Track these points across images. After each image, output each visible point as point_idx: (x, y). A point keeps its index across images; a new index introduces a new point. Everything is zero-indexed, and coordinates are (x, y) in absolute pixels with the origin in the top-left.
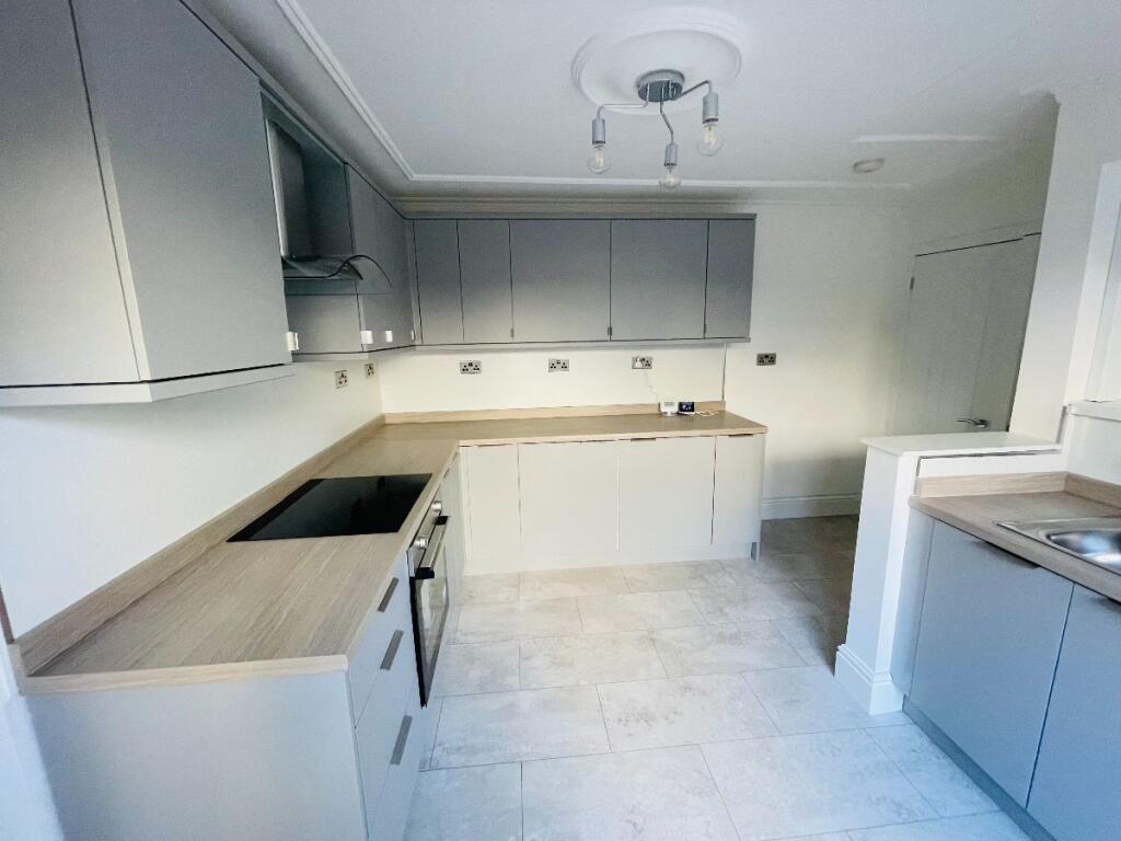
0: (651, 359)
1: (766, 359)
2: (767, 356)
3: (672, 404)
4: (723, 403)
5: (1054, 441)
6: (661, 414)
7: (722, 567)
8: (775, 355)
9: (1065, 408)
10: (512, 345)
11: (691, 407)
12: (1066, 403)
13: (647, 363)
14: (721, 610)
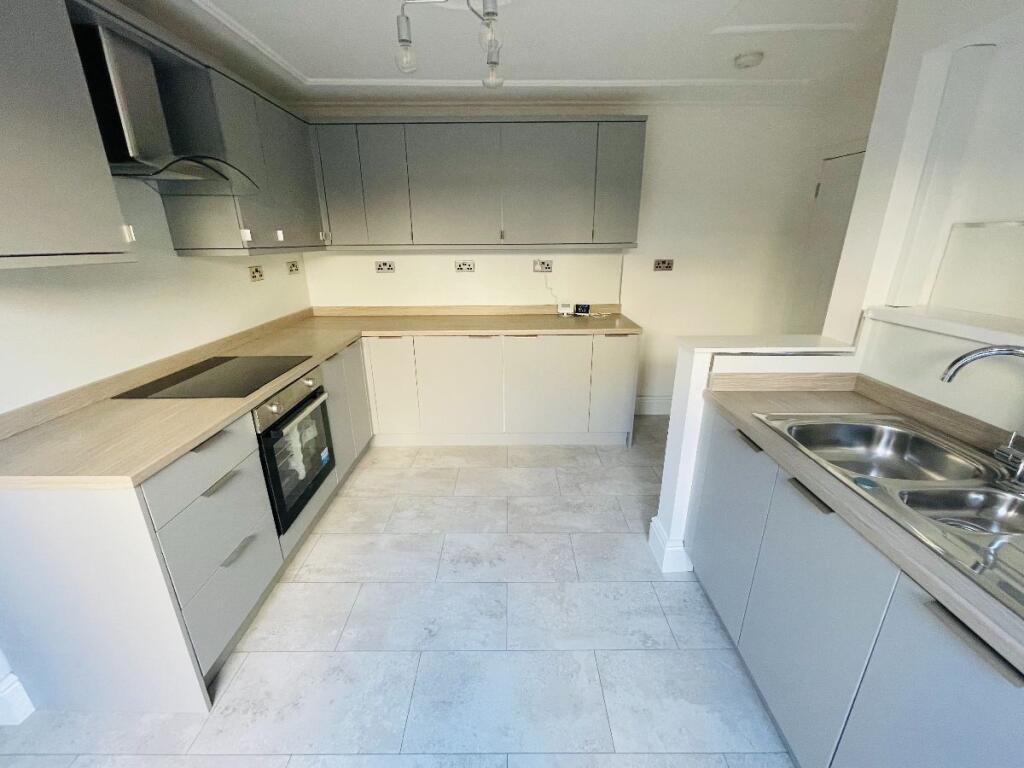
0: (551, 261)
1: (664, 265)
2: (664, 262)
3: (568, 306)
4: (619, 306)
5: (851, 342)
6: (559, 315)
7: (597, 451)
8: (672, 261)
9: (863, 312)
10: (413, 248)
11: (586, 309)
12: (864, 308)
13: (547, 267)
14: (577, 485)
